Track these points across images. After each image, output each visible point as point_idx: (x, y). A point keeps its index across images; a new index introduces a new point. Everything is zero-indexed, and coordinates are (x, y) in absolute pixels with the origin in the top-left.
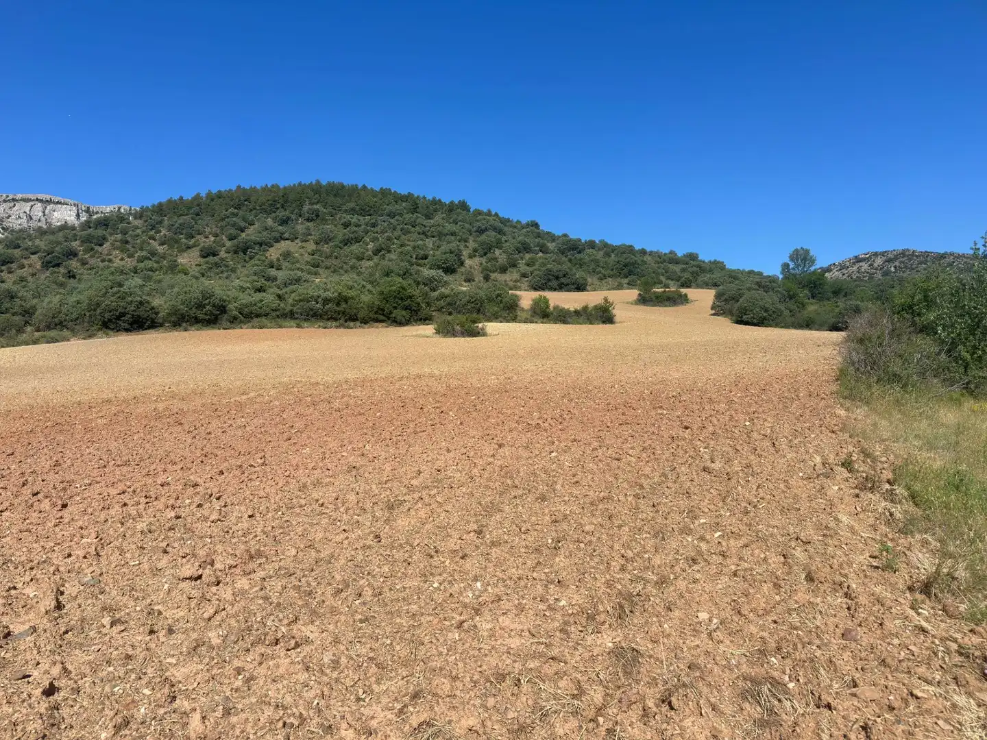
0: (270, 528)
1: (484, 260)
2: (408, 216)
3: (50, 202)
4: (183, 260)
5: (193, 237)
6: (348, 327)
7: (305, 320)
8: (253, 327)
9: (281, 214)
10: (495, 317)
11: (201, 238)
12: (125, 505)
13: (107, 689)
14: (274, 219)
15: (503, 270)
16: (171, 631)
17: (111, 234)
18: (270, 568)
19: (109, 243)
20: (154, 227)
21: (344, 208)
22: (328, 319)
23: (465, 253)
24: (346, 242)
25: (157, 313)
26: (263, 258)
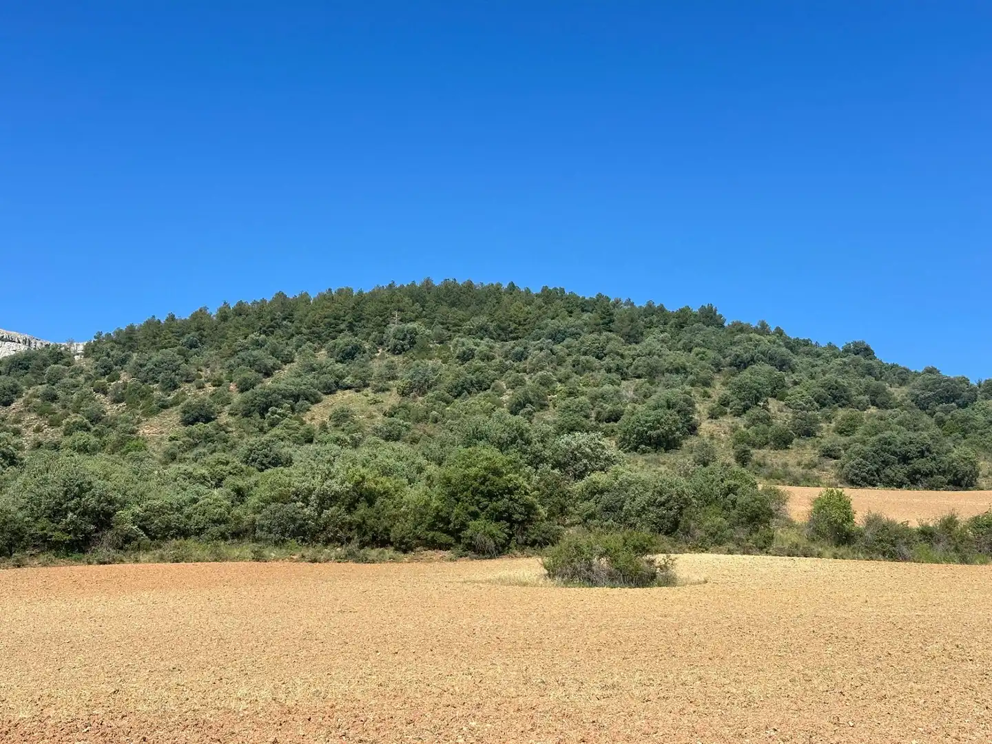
1: (741, 422)
2: (588, 338)
4: (147, 430)
5: (175, 387)
6: (365, 560)
7: (276, 543)
8: (162, 559)
9: (344, 340)
10: (715, 541)
11: (189, 391)
14: (331, 352)
15: (783, 442)
17: (30, 385)
19: (21, 400)
20: (111, 369)
21: (467, 326)
22: (328, 542)
23: (702, 407)
24: (460, 390)
26: (296, 423)
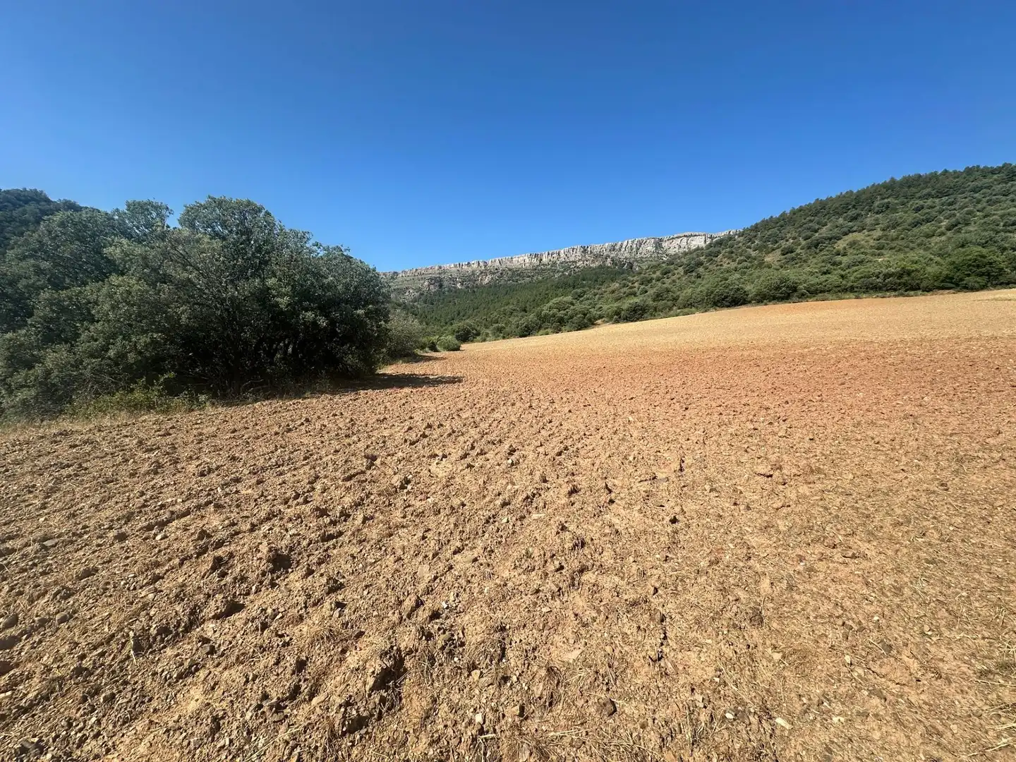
0: (828, 452)
2: (998, 188)
3: (691, 236)
4: (768, 259)
5: (777, 242)
6: (908, 296)
7: (864, 292)
8: (817, 300)
11: (783, 243)
12: (721, 414)
13: (706, 533)
14: (845, 219)
16: (748, 508)
17: (723, 249)
18: (829, 484)
19: (721, 255)
20: (751, 240)
21: (918, 195)
22: (887, 290)
24: (916, 224)
25: (747, 295)
26: (832, 249)
